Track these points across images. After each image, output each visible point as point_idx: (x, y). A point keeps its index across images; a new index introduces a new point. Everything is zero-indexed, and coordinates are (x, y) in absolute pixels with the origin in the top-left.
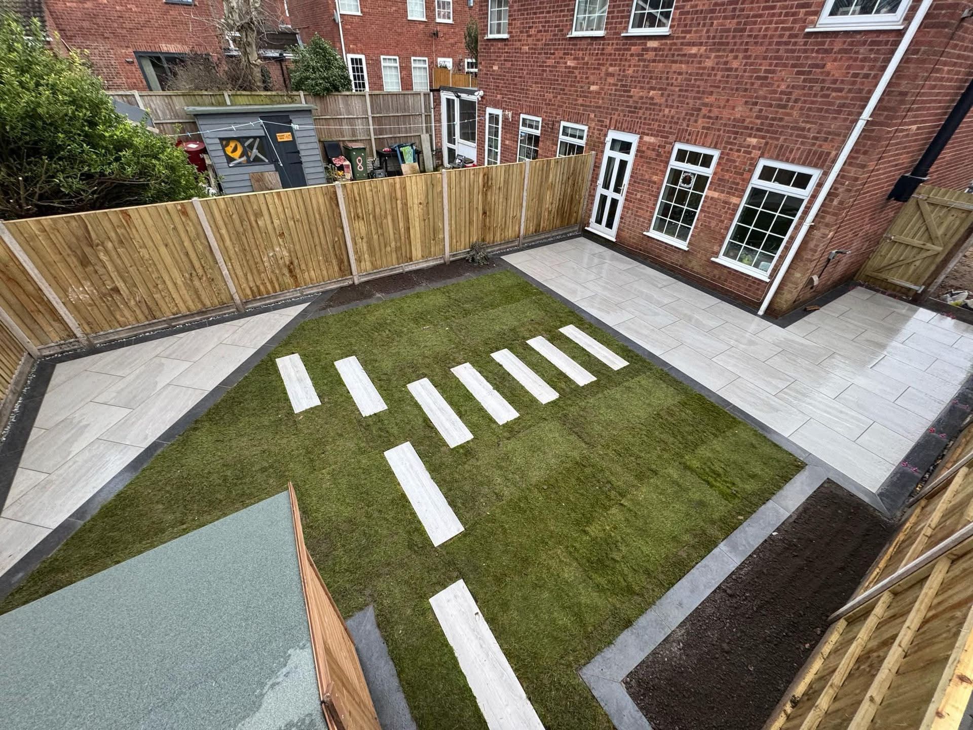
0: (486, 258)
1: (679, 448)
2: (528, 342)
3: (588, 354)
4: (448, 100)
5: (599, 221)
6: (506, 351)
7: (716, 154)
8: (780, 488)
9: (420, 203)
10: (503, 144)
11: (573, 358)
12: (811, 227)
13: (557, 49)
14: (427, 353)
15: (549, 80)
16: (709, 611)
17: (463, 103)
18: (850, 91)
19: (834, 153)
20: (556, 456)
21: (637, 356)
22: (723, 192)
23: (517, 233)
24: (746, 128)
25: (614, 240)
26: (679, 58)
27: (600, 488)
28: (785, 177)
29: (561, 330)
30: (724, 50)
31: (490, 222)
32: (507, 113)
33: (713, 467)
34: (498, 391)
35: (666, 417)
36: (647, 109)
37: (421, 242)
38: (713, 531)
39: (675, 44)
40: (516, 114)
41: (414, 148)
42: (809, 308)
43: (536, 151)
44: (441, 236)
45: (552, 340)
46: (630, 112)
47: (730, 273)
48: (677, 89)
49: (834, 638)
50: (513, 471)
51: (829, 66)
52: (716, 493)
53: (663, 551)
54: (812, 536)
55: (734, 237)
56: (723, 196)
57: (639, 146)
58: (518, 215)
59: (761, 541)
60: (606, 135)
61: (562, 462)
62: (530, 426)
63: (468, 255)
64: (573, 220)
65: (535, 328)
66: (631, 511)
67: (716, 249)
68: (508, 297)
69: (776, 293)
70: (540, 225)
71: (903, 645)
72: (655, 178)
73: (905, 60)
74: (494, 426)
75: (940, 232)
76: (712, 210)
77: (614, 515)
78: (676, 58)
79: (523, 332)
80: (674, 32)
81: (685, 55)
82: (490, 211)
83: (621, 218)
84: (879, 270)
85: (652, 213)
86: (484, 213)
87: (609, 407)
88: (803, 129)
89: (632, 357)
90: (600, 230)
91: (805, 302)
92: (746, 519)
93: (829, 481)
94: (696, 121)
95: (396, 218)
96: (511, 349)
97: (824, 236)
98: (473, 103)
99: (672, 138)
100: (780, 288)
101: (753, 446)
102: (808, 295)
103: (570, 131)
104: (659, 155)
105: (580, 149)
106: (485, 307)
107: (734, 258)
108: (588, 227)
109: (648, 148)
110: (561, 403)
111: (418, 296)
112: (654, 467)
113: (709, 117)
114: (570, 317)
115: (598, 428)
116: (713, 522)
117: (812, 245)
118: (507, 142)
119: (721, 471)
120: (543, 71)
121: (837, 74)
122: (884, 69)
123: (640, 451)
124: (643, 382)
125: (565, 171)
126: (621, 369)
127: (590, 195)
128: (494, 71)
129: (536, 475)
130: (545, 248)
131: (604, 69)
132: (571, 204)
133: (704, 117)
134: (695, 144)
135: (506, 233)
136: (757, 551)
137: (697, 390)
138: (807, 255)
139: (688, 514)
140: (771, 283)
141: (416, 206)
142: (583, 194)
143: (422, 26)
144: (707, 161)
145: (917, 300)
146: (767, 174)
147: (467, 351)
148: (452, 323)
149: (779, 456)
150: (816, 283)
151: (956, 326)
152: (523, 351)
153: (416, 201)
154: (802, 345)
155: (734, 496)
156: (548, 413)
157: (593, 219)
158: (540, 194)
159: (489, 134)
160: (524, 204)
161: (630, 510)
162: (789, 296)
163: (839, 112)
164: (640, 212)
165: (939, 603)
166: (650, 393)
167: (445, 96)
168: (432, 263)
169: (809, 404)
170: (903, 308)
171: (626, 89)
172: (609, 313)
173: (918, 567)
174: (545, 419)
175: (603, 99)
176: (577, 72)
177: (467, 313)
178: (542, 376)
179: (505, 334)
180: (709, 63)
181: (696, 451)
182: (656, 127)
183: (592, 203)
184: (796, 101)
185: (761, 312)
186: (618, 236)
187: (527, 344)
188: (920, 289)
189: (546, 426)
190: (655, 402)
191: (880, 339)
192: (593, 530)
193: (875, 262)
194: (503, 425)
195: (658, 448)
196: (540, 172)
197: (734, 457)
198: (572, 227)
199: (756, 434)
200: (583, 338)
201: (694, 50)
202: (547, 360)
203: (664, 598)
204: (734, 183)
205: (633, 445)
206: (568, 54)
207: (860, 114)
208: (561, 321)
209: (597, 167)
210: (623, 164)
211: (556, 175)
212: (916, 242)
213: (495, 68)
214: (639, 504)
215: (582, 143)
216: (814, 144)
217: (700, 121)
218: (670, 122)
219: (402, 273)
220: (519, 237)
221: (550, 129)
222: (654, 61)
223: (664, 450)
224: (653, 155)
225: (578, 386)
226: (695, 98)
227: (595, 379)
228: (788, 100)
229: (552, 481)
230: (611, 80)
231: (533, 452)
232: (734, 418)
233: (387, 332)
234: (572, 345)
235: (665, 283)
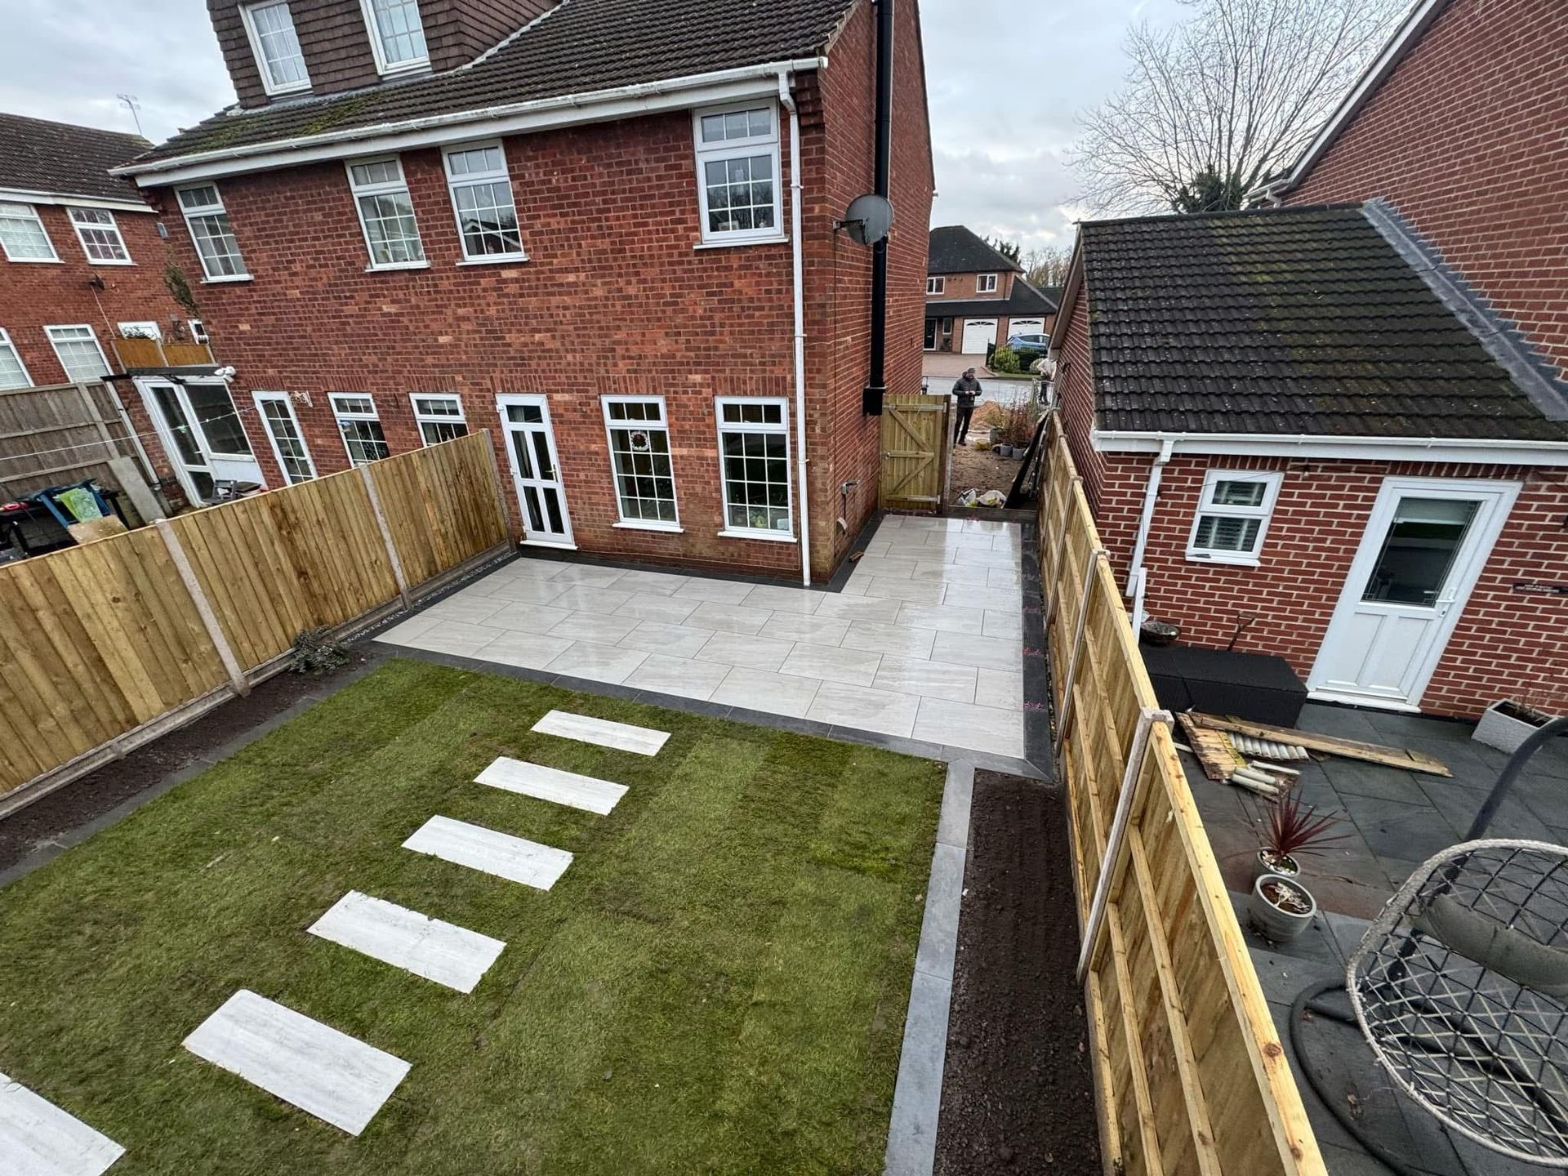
0: (338, 653)
1: (797, 837)
2: (479, 780)
3: (598, 750)
4: (160, 393)
5: (538, 526)
6: (437, 822)
7: (660, 401)
8: (937, 817)
9: (116, 600)
10: (312, 447)
11: (575, 769)
12: (808, 464)
13: (356, 291)
14: (229, 924)
15: (359, 335)
16: (956, 1102)
17: (194, 392)
18: (771, 308)
19: (789, 377)
20: (609, 986)
21: (677, 715)
22: (691, 446)
23: (392, 587)
24: (682, 364)
25: (574, 548)
26: (556, 289)
27: (709, 997)
28: (752, 413)
29: (537, 728)
30: (610, 275)
31: (321, 585)
32: (297, 395)
33: (850, 839)
34: (442, 918)
35: (759, 794)
36: (540, 358)
37: (153, 676)
38: (897, 950)
39: (543, 272)
40: (320, 396)
41: (96, 488)
42: (853, 557)
43: (382, 446)
44: (204, 647)
45: (524, 755)
46: (517, 365)
47: (748, 545)
48: (571, 328)
49: (1098, 1011)
50: (527, 1087)
51: (737, 284)
52: (872, 880)
53: (851, 1044)
54: (1002, 866)
55: (732, 499)
56: (694, 451)
57: (551, 409)
58: (382, 558)
59: (957, 917)
60: (494, 402)
61: (624, 991)
62: (535, 955)
63: (293, 662)
64: (494, 537)
65: (482, 747)
66: (775, 1005)
67: (717, 519)
68: (410, 710)
69: (811, 553)
70: (434, 562)
71: (1175, 1003)
72: (594, 447)
73: (806, 273)
74: (454, 1005)
75: (923, 437)
76: (690, 472)
77: (750, 1037)
78: (550, 289)
79: (461, 764)
80: (534, 257)
81: (561, 285)
82: (313, 565)
83: (571, 513)
84: (895, 491)
85: (612, 495)
86: (302, 574)
87: (666, 828)
88: (745, 356)
89: (671, 721)
90: (547, 539)
91: (845, 552)
92: (925, 895)
93: (979, 772)
94: (615, 365)
95: (47, 649)
96: (447, 812)
97: (826, 470)
98: (218, 390)
99: (593, 391)
100: (811, 546)
101: (882, 774)
102: (845, 543)
103: (431, 406)
104: (585, 414)
105: (461, 430)
106: (361, 751)
107: (744, 524)
108: (525, 538)
109: (566, 410)
110: (581, 870)
111: (175, 796)
112: (775, 894)
113: (630, 358)
114: (546, 699)
115: (662, 878)
116: (891, 932)
117: (819, 485)
118: (319, 441)
119: (862, 838)
120: (344, 324)
121: (751, 292)
122: (791, 282)
123: (744, 878)
124: (703, 755)
125: (446, 467)
126: (662, 749)
127: (506, 493)
128: (242, 332)
129: (579, 1063)
130: (458, 595)
131: (449, 312)
132: (480, 515)
133: (623, 358)
134: (627, 393)
135: (369, 595)
136: (962, 935)
137: (780, 728)
138: (820, 498)
139: (856, 944)
140: (799, 543)
141: (104, 611)
142: (494, 494)
143: (55, 272)
144: (653, 412)
145: (941, 511)
146: (731, 413)
147: (343, 865)
148: (287, 821)
149: (916, 769)
150: (845, 526)
151: (984, 528)
152: (473, 804)
153: (98, 598)
154: (867, 605)
155: (895, 868)
156: (564, 903)
157: (527, 526)
158: (412, 514)
159: (276, 433)
160: (387, 536)
161: (773, 1005)
162: (827, 552)
163: (772, 332)
164: (595, 499)
165: (1166, 903)
166: (718, 767)
167: (145, 386)
168: (199, 710)
169: (910, 679)
170: (933, 524)
171: (496, 336)
172: (608, 664)
173: (1116, 853)
174: (561, 921)
175: (466, 353)
176: (405, 320)
177: (319, 782)
178: (529, 835)
179: (423, 787)
180: (599, 292)
181: (820, 827)
182: (564, 380)
183: (516, 503)
184: (722, 325)
185: (807, 583)
186: (577, 540)
187: (477, 785)
188: (938, 500)
189: (565, 934)
190: (732, 778)
191: (935, 567)
192: (730, 1101)
193: (887, 484)
194: (476, 990)
195: (768, 856)
196: (397, 478)
197: (869, 804)
198: (497, 547)
199: (878, 753)
200: (579, 726)
201: (571, 278)
202: (527, 797)
203: (891, 1141)
204: (700, 432)
205: (730, 875)
206: (377, 296)
207: (793, 331)
208: (531, 713)
209: (500, 449)
210: (539, 438)
211: (431, 475)
212: (911, 453)
213: (245, 327)
214: (780, 981)
215: (460, 419)
216: (764, 371)
217: (620, 364)
218: (582, 371)
219: (115, 761)
220: (398, 592)
221: (395, 407)
222: (522, 296)
223: (779, 853)
224: (577, 417)
225: (600, 818)
226: (600, 336)
227: (626, 788)
228: (713, 325)
229: (618, 1049)
230: (466, 326)
231: (559, 1009)
232: (843, 745)
233: (88, 930)
234: (565, 747)
235: (673, 587)
